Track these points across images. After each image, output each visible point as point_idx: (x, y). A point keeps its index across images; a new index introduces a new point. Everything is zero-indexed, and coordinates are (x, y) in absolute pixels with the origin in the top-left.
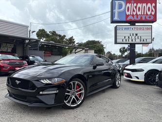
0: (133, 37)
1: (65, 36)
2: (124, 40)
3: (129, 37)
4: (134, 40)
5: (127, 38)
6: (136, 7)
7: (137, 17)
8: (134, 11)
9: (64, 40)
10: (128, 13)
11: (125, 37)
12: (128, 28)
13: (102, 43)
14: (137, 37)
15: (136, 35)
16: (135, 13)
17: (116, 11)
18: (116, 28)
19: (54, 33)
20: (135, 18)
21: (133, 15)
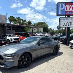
0: (69, 24)
1: (25, 20)
2: (64, 26)
3: (67, 24)
5: (66, 24)
6: (71, 7)
7: (71, 13)
8: (69, 9)
9: (26, 22)
10: (66, 10)
11: (65, 24)
12: (67, 19)
13: (47, 24)
14: (71, 24)
15: (71, 22)
16: (70, 11)
17: (60, 9)
18: (60, 19)
19: (19, 18)
20: (70, 13)
21: (69, 12)
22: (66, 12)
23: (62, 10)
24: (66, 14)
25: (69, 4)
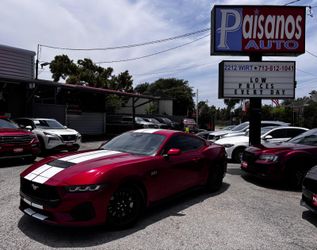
0: (257, 86)
1: (111, 70)
2: (239, 92)
3: (248, 86)
4: (258, 92)
5: (244, 86)
6: (263, 23)
9: (110, 78)
10: (247, 35)
11: (240, 85)
12: (247, 67)
14: (264, 86)
15: (263, 80)
16: (260, 36)
18: (222, 65)
19: (87, 63)
20: (262, 46)
22: (245, 41)
23: (229, 34)
24: (247, 47)
25: (257, 11)
